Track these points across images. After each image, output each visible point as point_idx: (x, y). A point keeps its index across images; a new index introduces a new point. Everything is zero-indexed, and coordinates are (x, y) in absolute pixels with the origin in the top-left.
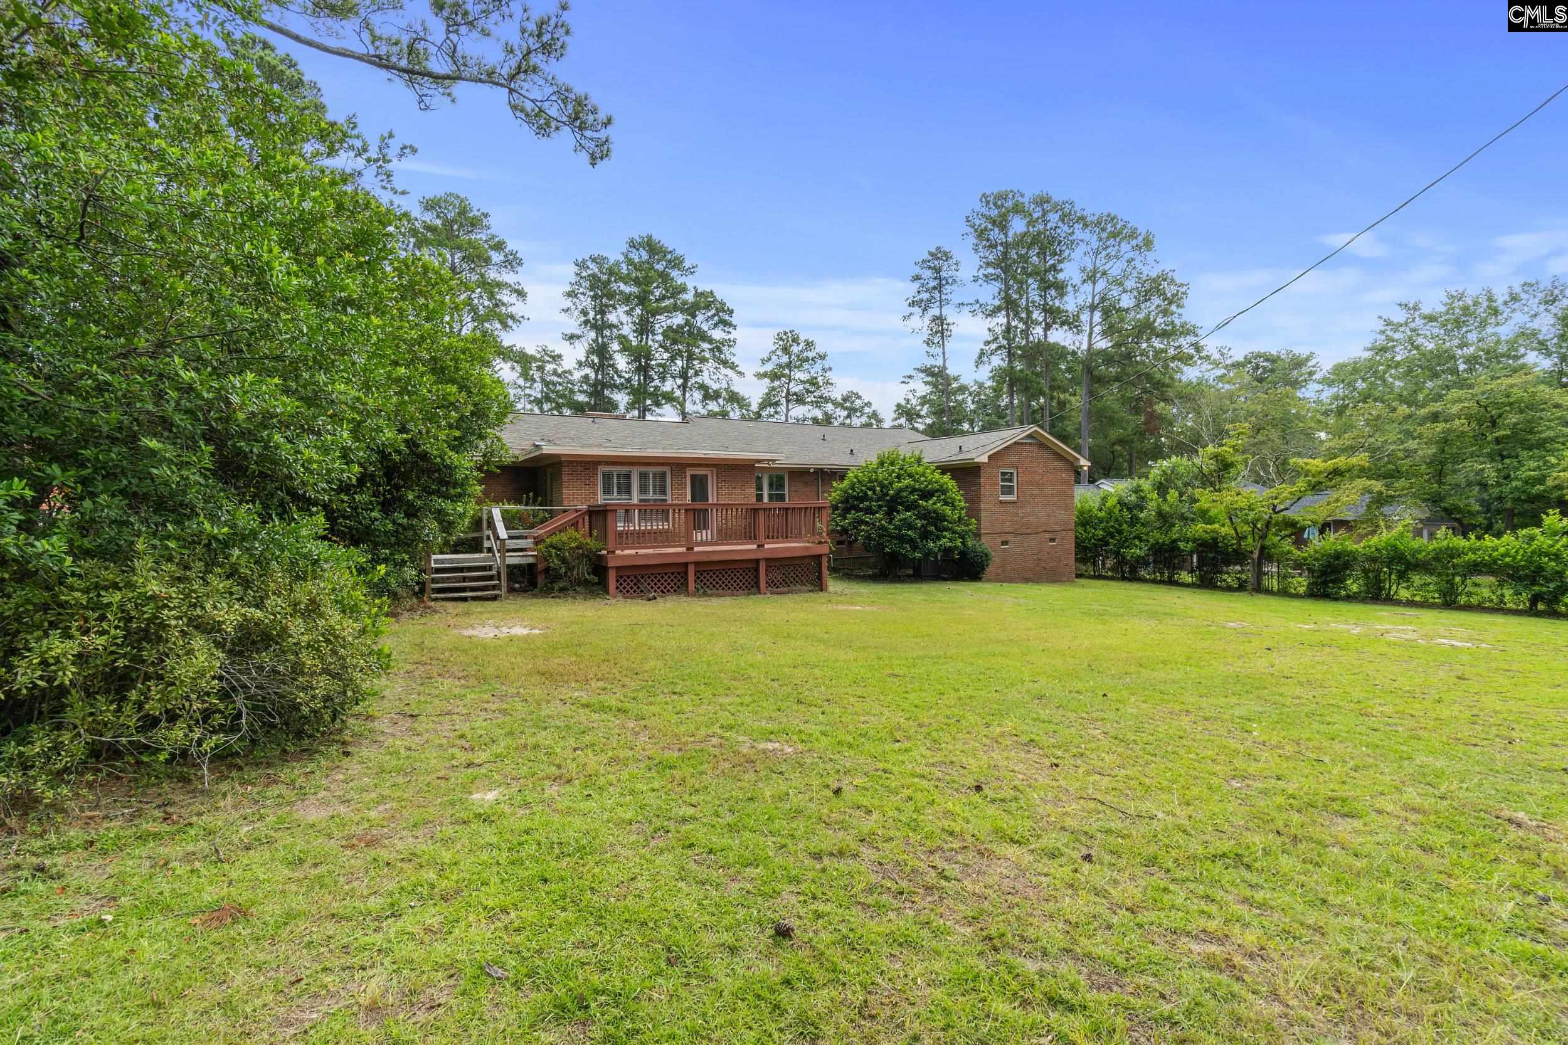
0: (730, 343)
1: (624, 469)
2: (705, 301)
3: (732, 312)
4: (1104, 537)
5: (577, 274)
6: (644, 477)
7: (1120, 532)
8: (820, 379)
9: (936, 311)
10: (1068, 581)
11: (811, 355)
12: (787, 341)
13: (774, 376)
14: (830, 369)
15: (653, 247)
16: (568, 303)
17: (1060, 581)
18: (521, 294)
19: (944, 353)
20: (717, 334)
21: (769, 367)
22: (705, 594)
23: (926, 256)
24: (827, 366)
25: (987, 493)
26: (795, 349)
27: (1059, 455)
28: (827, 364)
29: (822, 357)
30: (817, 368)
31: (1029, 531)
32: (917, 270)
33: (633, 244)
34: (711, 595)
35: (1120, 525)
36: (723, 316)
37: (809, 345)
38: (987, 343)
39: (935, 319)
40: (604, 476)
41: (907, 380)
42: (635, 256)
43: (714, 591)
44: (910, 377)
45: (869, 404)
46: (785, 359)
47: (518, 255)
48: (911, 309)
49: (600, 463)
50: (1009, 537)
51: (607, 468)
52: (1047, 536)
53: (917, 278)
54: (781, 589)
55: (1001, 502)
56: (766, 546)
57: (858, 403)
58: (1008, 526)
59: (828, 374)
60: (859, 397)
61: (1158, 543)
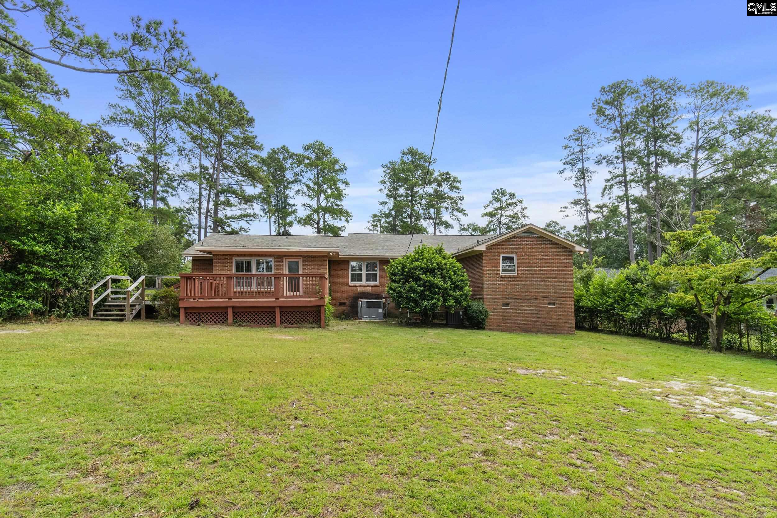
0: (461, 199)
1: (248, 258)
2: (446, 178)
3: (460, 182)
4: (613, 303)
5: (384, 172)
6: (258, 263)
7: (623, 300)
8: (519, 214)
9: (580, 166)
10: (568, 333)
11: (514, 201)
12: (498, 195)
13: (491, 215)
14: (526, 208)
15: (412, 152)
16: (382, 186)
17: (560, 333)
18: (347, 183)
19: (585, 191)
20: (453, 194)
21: (490, 209)
22: (240, 325)
23: (572, 133)
24: (523, 207)
25: (489, 271)
26: (504, 199)
27: (557, 244)
28: (523, 205)
29: (521, 202)
30: (518, 208)
31: (529, 297)
32: (566, 142)
33: (404, 153)
34: (245, 326)
35: (625, 294)
36: (454, 184)
37: (512, 195)
38: (608, 181)
39: (580, 170)
40: (236, 262)
41: (564, 210)
42: (405, 158)
43: (248, 324)
44: (565, 207)
45: (563, 228)
46: (498, 205)
47: (346, 165)
48: (566, 166)
49: (233, 255)
50: (509, 301)
51: (239, 259)
52: (546, 301)
53: (566, 147)
54: (295, 325)
55: (502, 277)
56: (280, 299)
57: (557, 227)
58: (509, 293)
59: (525, 211)
60: (557, 224)
61: (648, 308)
